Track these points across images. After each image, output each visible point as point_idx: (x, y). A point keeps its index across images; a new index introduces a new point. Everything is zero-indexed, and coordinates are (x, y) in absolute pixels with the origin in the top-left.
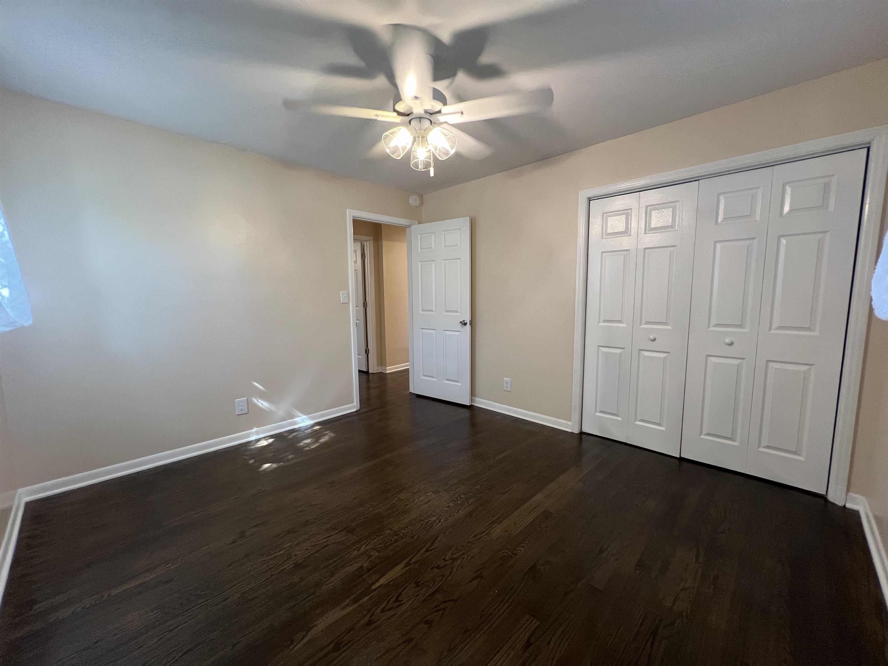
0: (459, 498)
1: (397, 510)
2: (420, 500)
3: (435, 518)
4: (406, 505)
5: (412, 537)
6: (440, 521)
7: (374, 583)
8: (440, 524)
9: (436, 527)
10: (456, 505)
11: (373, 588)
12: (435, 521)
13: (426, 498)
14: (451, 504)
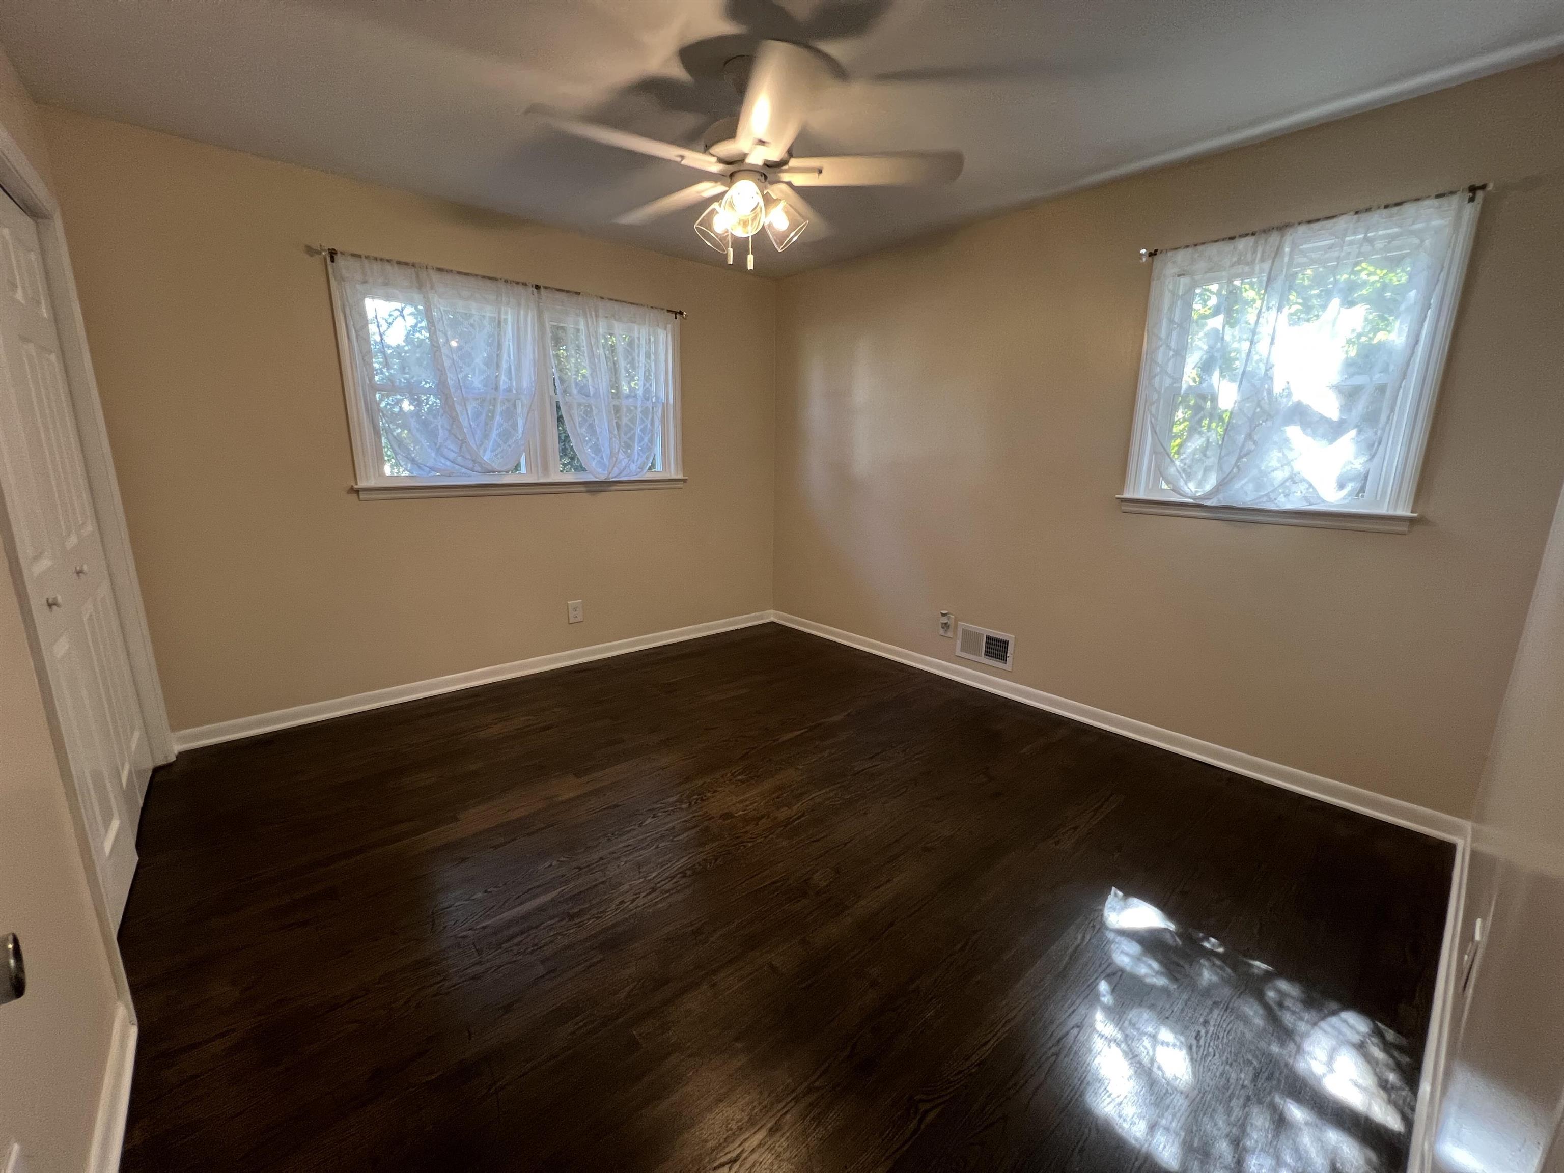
0: (693, 803)
1: (792, 791)
2: (756, 804)
3: (740, 777)
4: (778, 797)
5: (770, 760)
6: (732, 775)
7: (806, 732)
8: (733, 771)
9: (738, 768)
10: (703, 793)
11: (806, 730)
12: (739, 774)
13: (747, 806)
14: (709, 795)
